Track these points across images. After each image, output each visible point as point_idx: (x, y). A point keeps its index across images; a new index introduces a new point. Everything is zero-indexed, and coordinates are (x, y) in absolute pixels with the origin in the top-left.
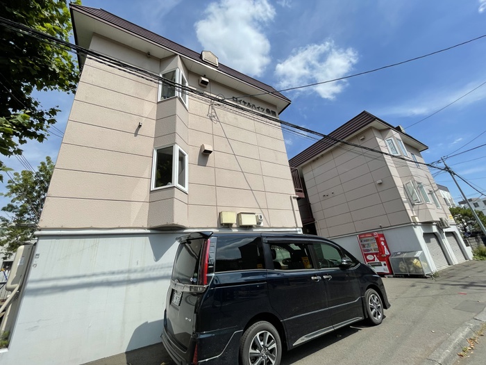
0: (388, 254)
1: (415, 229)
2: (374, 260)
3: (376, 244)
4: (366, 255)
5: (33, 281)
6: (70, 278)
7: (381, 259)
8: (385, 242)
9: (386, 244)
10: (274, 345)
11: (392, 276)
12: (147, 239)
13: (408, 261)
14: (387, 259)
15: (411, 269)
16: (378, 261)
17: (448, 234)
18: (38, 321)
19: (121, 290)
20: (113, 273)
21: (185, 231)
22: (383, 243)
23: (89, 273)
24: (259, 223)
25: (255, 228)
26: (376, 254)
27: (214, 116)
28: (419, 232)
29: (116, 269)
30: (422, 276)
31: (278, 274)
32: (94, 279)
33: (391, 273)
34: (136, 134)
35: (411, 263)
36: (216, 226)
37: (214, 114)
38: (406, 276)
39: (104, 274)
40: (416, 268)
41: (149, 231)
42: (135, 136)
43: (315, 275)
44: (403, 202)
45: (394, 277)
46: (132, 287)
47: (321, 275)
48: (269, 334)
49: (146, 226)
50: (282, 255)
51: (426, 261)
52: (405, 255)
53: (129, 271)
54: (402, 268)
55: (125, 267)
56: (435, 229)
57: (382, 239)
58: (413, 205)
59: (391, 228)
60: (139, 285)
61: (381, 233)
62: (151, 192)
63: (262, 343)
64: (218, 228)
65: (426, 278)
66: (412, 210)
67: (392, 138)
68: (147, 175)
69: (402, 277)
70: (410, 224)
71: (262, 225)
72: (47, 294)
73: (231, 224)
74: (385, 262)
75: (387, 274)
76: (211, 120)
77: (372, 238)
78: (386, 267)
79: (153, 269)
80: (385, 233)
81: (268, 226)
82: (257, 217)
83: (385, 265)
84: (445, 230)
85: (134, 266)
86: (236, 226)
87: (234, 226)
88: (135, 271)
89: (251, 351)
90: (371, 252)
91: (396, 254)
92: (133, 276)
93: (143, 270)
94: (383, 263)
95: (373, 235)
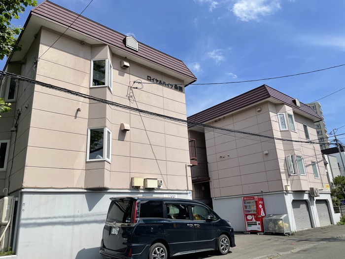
0: (264, 215)
1: (285, 196)
2: (252, 220)
3: (255, 206)
4: (247, 215)
5: (24, 219)
6: (42, 218)
7: (257, 219)
8: (263, 205)
9: (263, 207)
10: (164, 254)
11: (262, 233)
12: (84, 196)
13: (276, 222)
14: (261, 219)
15: (277, 228)
16: (255, 221)
17: (318, 201)
18: (29, 242)
19: (70, 227)
20: (65, 217)
21: (109, 191)
22: (260, 206)
23: (52, 216)
24: (159, 186)
25: (156, 190)
26: (254, 215)
27: (132, 97)
28: (289, 199)
29: (66, 214)
30: (282, 234)
31: (169, 221)
32: (54, 220)
33: (263, 231)
34: (76, 117)
35: (277, 224)
36: (129, 188)
37: (131, 94)
38: (272, 234)
39: (60, 217)
40: (280, 228)
41: (86, 191)
42: (75, 118)
43: (189, 223)
44: (280, 173)
45: (264, 234)
46: (76, 227)
47: (193, 224)
48: (162, 249)
49: (83, 187)
50: (174, 211)
51: (289, 223)
52: (275, 217)
53: (74, 217)
54: (271, 227)
55: (71, 214)
56: (306, 197)
57: (260, 202)
58: (289, 175)
59: (269, 193)
60: (81, 226)
61: (261, 197)
62: (86, 162)
63: (158, 253)
64: (130, 189)
65: (284, 235)
66: (287, 180)
67: (284, 114)
68: (84, 149)
69: (269, 235)
70: (282, 192)
71: (161, 187)
72: (31, 227)
73: (140, 187)
74: (259, 222)
75: (260, 232)
76: (129, 99)
77: (253, 201)
78: (260, 226)
79: (88, 216)
80: (264, 197)
81: (166, 189)
82: (158, 181)
83: (259, 224)
84: (315, 198)
85: (77, 214)
86: (142, 188)
87: (141, 188)
88: (78, 217)
89: (153, 254)
90: (250, 213)
91: (269, 216)
92: (77, 220)
93: (82, 216)
94: (258, 222)
95: (254, 199)
